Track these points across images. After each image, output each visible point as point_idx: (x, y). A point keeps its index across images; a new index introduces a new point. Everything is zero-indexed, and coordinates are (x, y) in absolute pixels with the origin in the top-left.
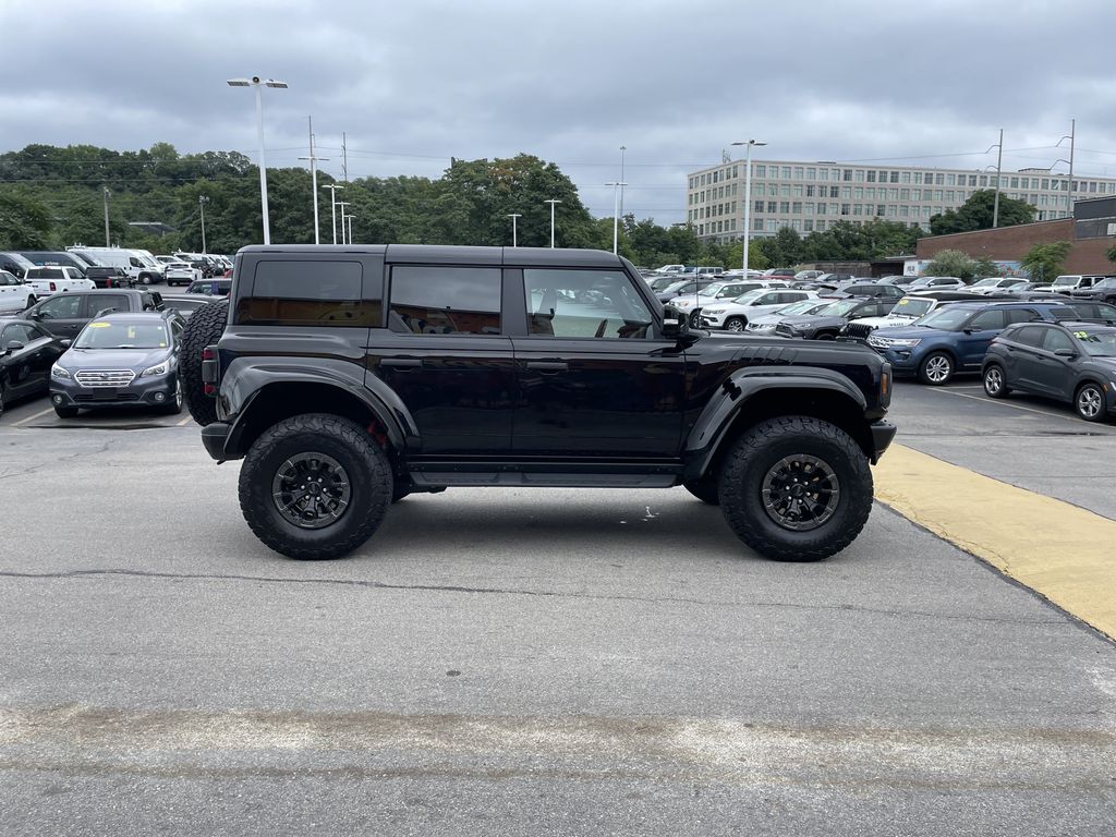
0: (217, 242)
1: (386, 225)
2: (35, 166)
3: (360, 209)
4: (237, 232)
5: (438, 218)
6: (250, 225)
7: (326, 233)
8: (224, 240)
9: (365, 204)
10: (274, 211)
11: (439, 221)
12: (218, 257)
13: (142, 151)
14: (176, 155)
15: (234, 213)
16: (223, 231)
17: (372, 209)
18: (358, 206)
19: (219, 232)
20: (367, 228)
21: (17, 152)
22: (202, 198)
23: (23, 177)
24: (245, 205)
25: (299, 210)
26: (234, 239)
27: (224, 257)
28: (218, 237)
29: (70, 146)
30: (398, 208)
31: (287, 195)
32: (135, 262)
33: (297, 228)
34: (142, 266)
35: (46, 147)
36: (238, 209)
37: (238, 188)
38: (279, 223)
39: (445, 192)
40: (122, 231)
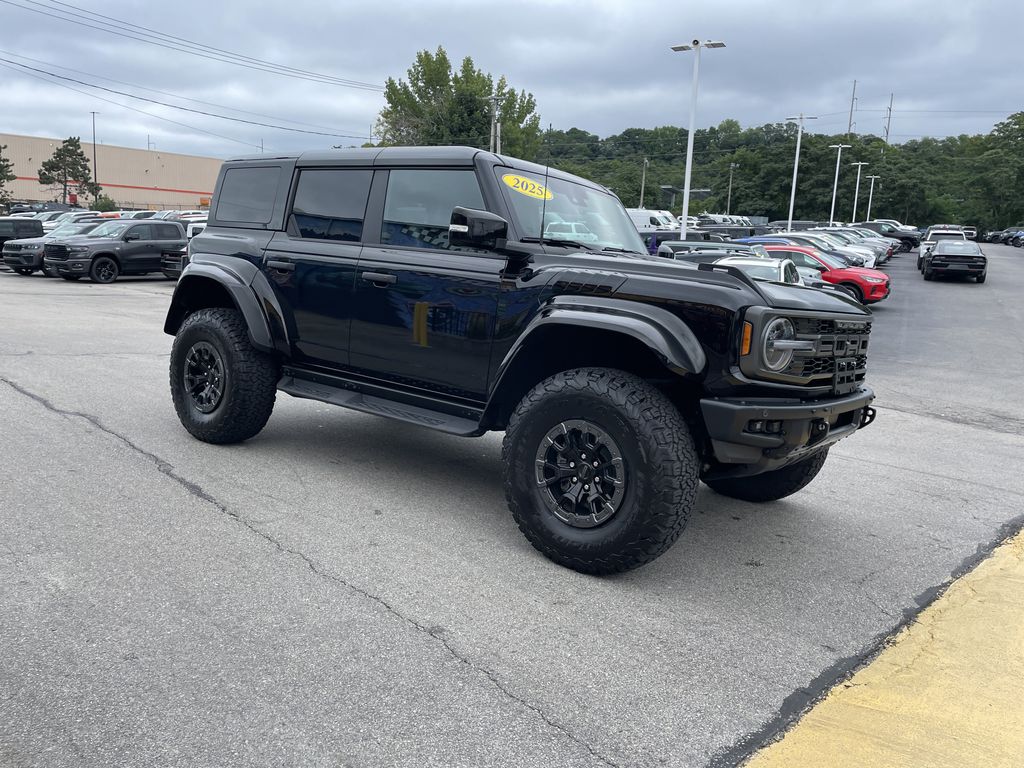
0: (744, 204)
1: (915, 185)
2: (629, 146)
3: (890, 170)
4: (764, 195)
5: (978, 176)
6: (776, 188)
7: (848, 195)
8: (750, 203)
9: (895, 164)
10: (801, 175)
11: (978, 180)
12: (739, 218)
13: (712, 129)
14: (739, 129)
15: (763, 178)
16: (751, 195)
17: (902, 170)
18: (889, 166)
19: (747, 195)
20: (894, 189)
21: (618, 135)
22: (733, 165)
23: (619, 155)
24: (774, 170)
25: (824, 173)
26: (760, 202)
27: (746, 218)
28: (746, 200)
29: (656, 129)
30: (933, 168)
31: (816, 159)
32: (653, 221)
33: (821, 190)
34: (659, 224)
35: (639, 130)
36: (768, 174)
37: (771, 155)
38: (804, 186)
39: (992, 148)
40: (654, 194)
